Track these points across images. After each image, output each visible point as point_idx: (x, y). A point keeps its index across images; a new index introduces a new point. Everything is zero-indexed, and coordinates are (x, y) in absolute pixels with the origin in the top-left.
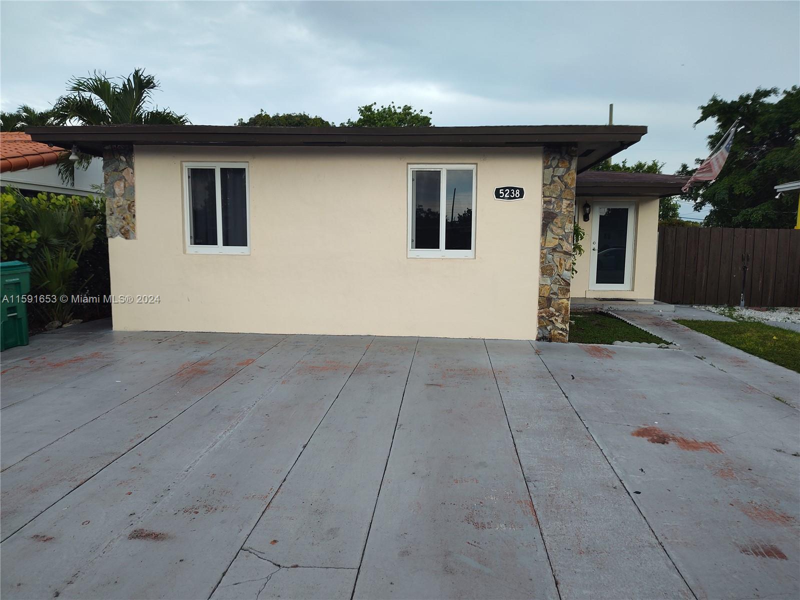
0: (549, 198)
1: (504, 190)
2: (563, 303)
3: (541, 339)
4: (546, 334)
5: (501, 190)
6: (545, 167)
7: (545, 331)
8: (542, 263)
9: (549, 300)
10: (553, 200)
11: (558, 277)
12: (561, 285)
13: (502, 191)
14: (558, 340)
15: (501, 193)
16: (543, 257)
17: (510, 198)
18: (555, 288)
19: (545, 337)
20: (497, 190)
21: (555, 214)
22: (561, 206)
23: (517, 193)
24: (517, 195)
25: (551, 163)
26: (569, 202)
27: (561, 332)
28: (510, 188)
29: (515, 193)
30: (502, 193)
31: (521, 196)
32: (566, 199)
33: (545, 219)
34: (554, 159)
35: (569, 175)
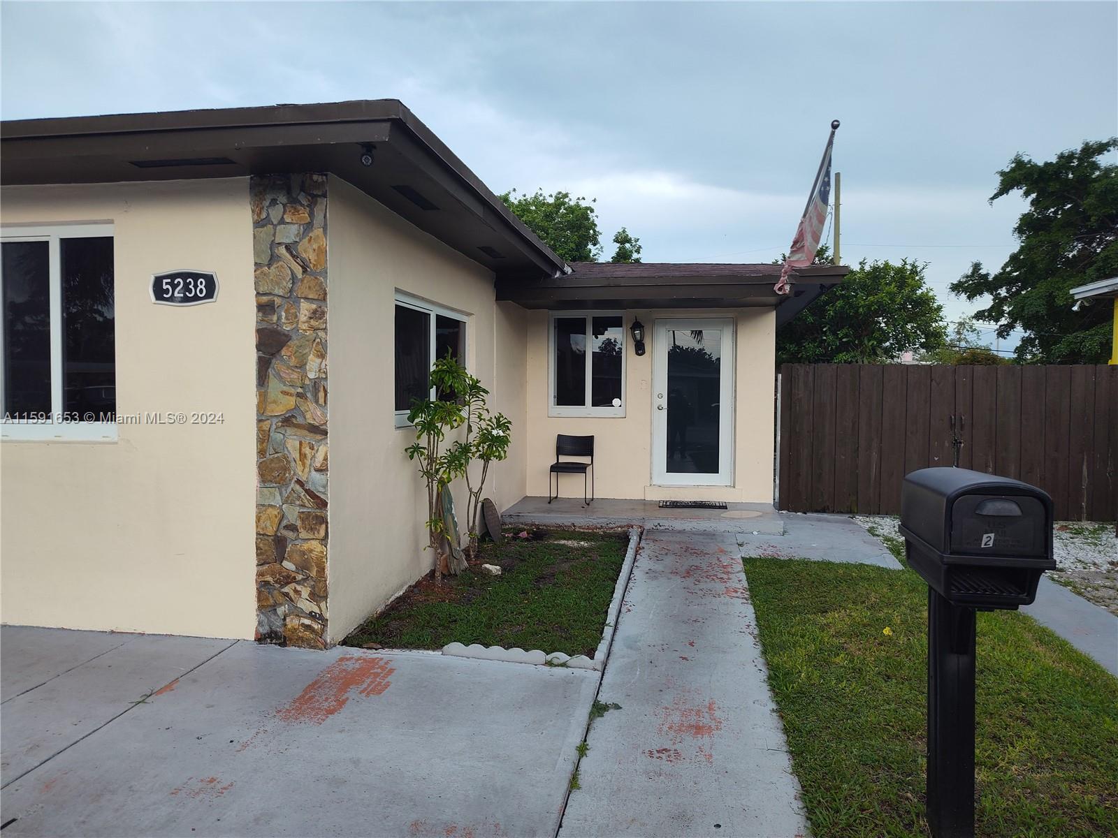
0: (270, 297)
1: (173, 281)
2: (311, 551)
3: (265, 638)
4: (277, 625)
5: (165, 281)
6: (258, 224)
7: (273, 618)
8: (261, 452)
9: (280, 542)
10: (277, 301)
11: (298, 487)
12: (303, 506)
13: (167, 283)
14: (300, 642)
15: (165, 287)
16: (264, 438)
17: (186, 299)
18: (292, 514)
19: (276, 633)
20: (158, 281)
21: (284, 334)
22: (296, 317)
23: (200, 287)
24: (201, 291)
25: (268, 214)
26: (314, 306)
27: (307, 622)
28: (184, 276)
29: (196, 286)
30: (169, 287)
31: (210, 293)
32: (306, 298)
33: (262, 348)
34: (274, 202)
35: (310, 241)
